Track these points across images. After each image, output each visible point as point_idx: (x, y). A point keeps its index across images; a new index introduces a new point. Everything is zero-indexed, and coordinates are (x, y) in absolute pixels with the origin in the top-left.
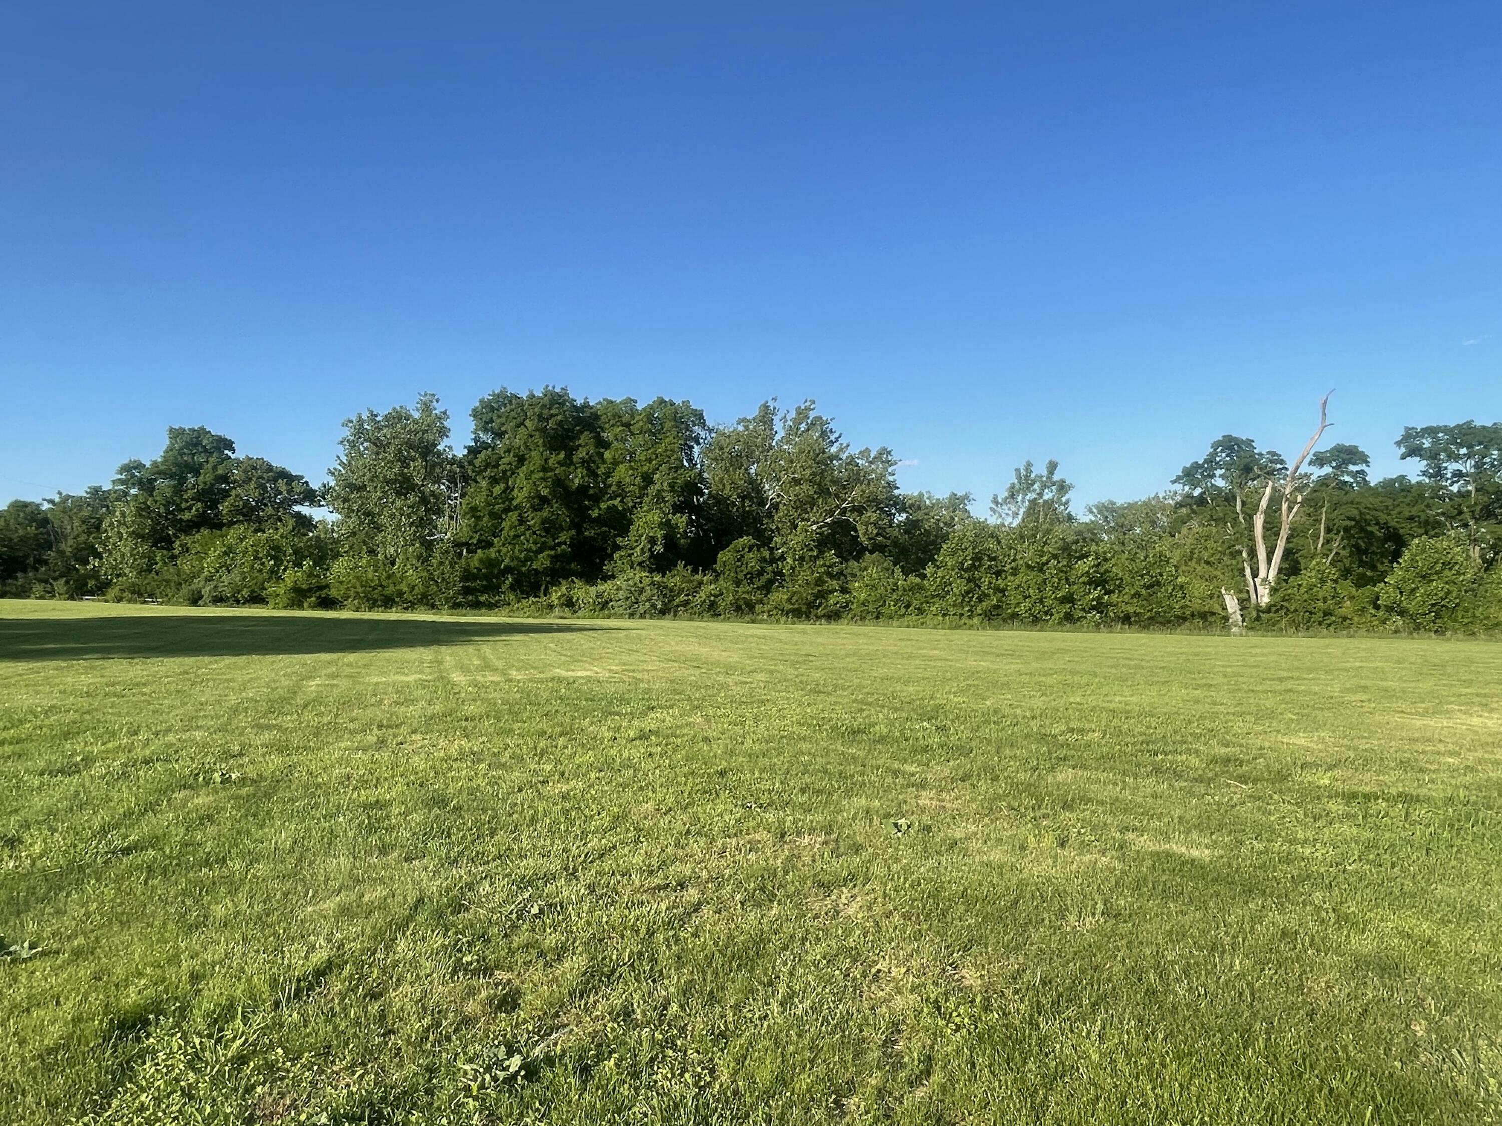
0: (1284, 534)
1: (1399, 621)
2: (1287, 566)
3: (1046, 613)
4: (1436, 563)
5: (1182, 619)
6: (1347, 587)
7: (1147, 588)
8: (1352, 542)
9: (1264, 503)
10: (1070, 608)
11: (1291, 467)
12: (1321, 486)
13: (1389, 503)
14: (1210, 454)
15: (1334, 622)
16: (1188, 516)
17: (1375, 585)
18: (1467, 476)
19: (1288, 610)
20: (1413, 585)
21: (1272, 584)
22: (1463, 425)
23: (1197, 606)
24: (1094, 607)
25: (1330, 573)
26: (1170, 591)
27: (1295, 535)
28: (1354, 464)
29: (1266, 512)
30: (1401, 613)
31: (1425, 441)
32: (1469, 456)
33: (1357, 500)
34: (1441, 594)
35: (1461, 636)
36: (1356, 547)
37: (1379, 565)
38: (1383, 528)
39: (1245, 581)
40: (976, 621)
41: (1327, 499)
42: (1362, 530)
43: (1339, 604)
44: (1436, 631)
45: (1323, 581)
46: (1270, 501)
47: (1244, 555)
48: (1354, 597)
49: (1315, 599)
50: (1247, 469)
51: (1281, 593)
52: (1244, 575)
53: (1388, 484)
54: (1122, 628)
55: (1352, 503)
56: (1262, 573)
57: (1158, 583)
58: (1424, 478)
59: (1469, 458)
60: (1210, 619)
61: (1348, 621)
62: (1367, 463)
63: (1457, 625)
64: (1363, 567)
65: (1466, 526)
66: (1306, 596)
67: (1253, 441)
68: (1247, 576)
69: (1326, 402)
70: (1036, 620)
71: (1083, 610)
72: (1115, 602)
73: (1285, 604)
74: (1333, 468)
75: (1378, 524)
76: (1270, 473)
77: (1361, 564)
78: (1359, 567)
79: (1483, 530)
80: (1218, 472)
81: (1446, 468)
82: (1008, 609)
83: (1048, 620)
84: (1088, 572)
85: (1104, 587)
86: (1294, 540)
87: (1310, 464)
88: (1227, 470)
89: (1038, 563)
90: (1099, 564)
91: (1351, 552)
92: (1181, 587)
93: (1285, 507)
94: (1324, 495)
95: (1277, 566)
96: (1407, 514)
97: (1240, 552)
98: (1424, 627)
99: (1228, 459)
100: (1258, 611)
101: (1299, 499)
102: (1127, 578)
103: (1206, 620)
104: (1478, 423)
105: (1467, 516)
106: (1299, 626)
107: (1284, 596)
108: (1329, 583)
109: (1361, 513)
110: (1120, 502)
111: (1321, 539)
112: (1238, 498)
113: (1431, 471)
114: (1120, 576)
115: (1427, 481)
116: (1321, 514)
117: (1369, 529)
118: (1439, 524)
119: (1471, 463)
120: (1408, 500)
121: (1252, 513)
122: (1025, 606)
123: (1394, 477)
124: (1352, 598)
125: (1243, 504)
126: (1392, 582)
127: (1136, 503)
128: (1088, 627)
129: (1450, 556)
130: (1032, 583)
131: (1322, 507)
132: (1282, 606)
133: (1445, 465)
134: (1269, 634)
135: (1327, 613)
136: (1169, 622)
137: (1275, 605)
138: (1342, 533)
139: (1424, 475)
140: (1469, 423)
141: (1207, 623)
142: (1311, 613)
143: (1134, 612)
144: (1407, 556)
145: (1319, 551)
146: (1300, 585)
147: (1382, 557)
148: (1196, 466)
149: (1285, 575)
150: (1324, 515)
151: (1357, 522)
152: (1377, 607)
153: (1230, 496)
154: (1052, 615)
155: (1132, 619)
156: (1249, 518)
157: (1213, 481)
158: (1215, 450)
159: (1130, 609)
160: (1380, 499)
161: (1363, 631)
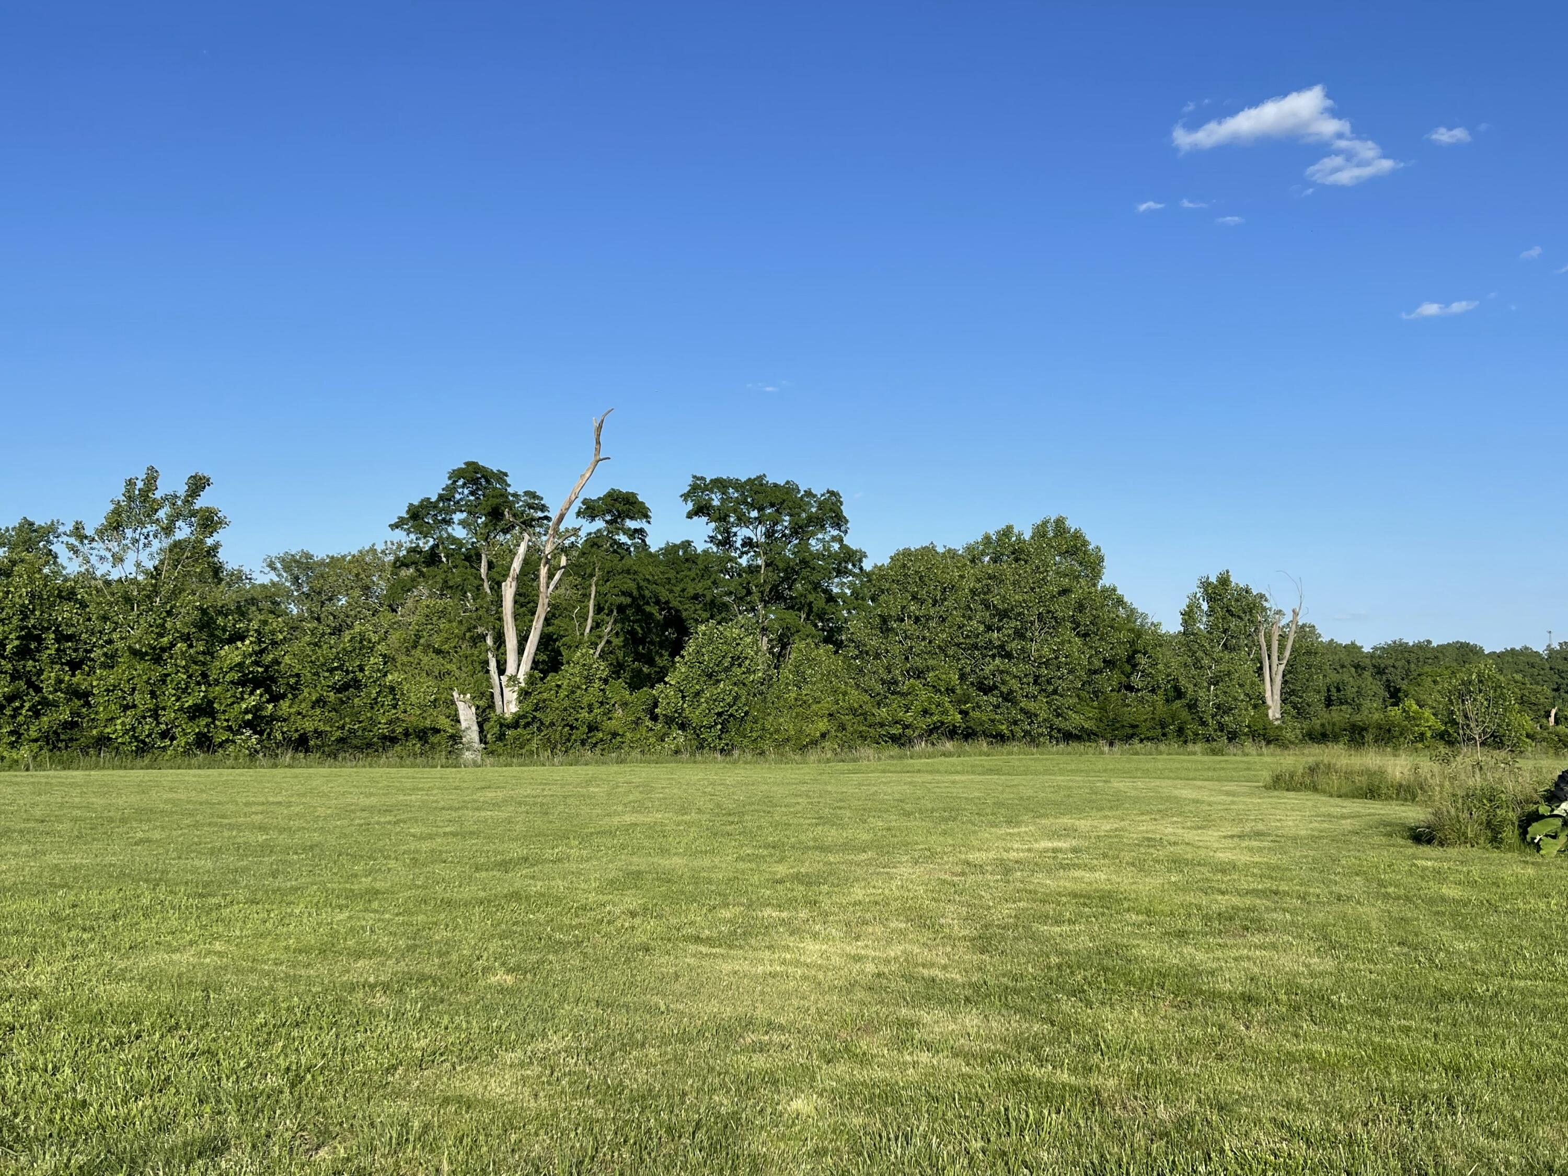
0: (541, 612)
1: (679, 737)
2: (545, 657)
3: (164, 735)
4: (724, 657)
5: (391, 740)
6: (619, 690)
7: (339, 691)
8: (627, 627)
9: (517, 565)
10: (207, 725)
11: (554, 514)
12: (592, 546)
13: (672, 574)
14: (446, 488)
15: (602, 740)
16: (413, 580)
17: (652, 687)
18: (757, 547)
19: (542, 723)
20: (698, 687)
21: (523, 685)
22: (755, 479)
23: (413, 718)
24: (248, 724)
25: (598, 669)
26: (374, 695)
27: (557, 613)
28: (632, 518)
29: (518, 578)
30: (682, 727)
31: (713, 496)
32: (760, 520)
33: (635, 568)
34: (729, 699)
35: (749, 757)
36: (632, 633)
37: (657, 658)
38: (663, 609)
39: (488, 679)
40: (25, 752)
41: (598, 565)
42: (639, 610)
43: (608, 714)
44: (722, 750)
45: (589, 680)
46: (526, 562)
47: (489, 641)
48: (626, 704)
49: (577, 707)
50: (495, 514)
51: (533, 699)
52: (488, 672)
53: (671, 550)
54: (293, 758)
55: (628, 572)
56: (510, 669)
57: (356, 684)
58: (711, 545)
59: (760, 523)
60: (434, 739)
61: (619, 739)
62: (646, 516)
63: (745, 742)
64: (639, 661)
65: (753, 609)
66: (566, 703)
67: (506, 474)
68: (492, 672)
69: (600, 427)
70: (143, 748)
71: (229, 728)
72: (285, 715)
73: (538, 714)
74: (607, 522)
75: (658, 602)
76: (528, 523)
77: (638, 657)
78: (633, 662)
79: (772, 616)
80: (458, 517)
81: (735, 534)
82: (91, 728)
83: (164, 749)
84: (240, 665)
85: (268, 690)
86: (556, 622)
87: (579, 514)
88: (470, 513)
89: (154, 648)
90: (262, 651)
91: (626, 639)
92: (392, 689)
93: (543, 571)
94: (595, 559)
95: (531, 656)
96: (691, 591)
97: (484, 637)
98: (709, 744)
99: (472, 498)
100: (501, 725)
101: (563, 561)
102: (307, 674)
103: (426, 742)
104: (771, 479)
105: (756, 597)
106: (555, 747)
107: (537, 704)
108: (597, 684)
109: (639, 588)
110: (320, 553)
111: (590, 621)
112: (483, 556)
113: (720, 537)
114: (296, 671)
115: (715, 550)
116: (591, 585)
117: (648, 609)
118: (725, 607)
119: (761, 529)
120: (692, 574)
121: (501, 579)
122: (123, 724)
123: (678, 542)
124: (625, 704)
125: (491, 565)
126: (673, 683)
127: (344, 557)
128: (236, 758)
129: (740, 648)
130: (140, 683)
131: (592, 575)
132: (535, 717)
133: (734, 530)
134: (515, 760)
135: (593, 728)
136: (369, 745)
137: (524, 717)
138: (615, 613)
139: (711, 541)
140: (761, 478)
141: (427, 746)
142: (572, 728)
143: (316, 731)
144: (690, 647)
145: (586, 638)
146: (559, 686)
147: (661, 648)
148: (426, 505)
149: (541, 671)
150: (593, 589)
151: (634, 599)
152: (654, 718)
153: (473, 552)
154: (173, 738)
155: (312, 743)
156: (497, 586)
157: (450, 529)
158: (455, 482)
159: (309, 726)
160: (662, 568)
161: (636, 754)
